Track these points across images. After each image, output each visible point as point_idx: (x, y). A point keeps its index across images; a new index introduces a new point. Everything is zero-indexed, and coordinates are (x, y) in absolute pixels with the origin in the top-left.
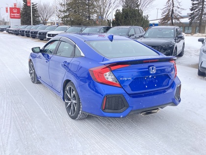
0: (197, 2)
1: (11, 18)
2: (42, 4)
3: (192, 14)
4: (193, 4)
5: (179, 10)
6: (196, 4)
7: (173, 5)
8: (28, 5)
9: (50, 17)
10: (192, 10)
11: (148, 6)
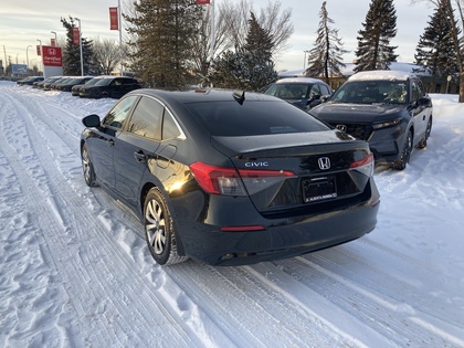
0: (366, 41)
1: (46, 64)
2: (101, 41)
3: (358, 62)
4: (361, 44)
6: (365, 44)
7: (328, 44)
10: (358, 54)
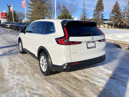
0: (96, 13)
1: (2, 18)
3: (94, 18)
4: (94, 13)
5: (88, 16)
7: (85, 14)
8: (11, 11)
9: (23, 18)
11: (74, 14)
